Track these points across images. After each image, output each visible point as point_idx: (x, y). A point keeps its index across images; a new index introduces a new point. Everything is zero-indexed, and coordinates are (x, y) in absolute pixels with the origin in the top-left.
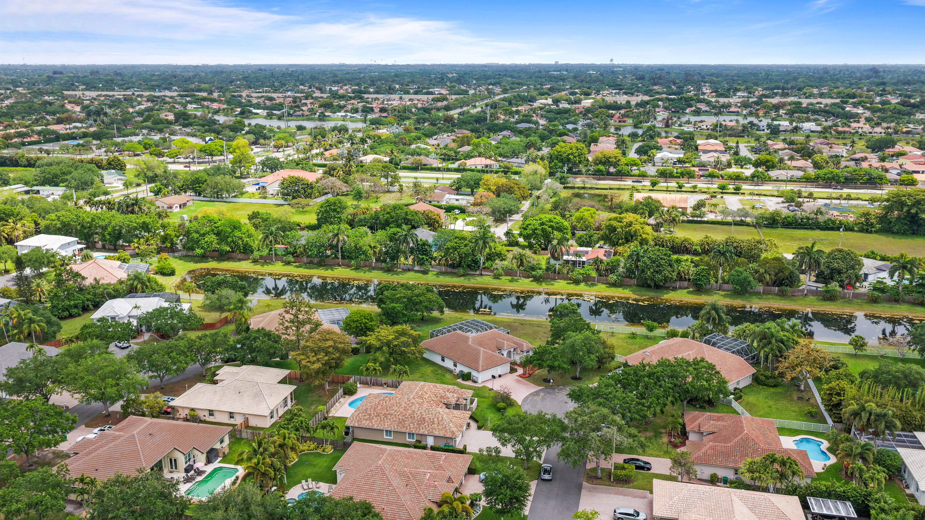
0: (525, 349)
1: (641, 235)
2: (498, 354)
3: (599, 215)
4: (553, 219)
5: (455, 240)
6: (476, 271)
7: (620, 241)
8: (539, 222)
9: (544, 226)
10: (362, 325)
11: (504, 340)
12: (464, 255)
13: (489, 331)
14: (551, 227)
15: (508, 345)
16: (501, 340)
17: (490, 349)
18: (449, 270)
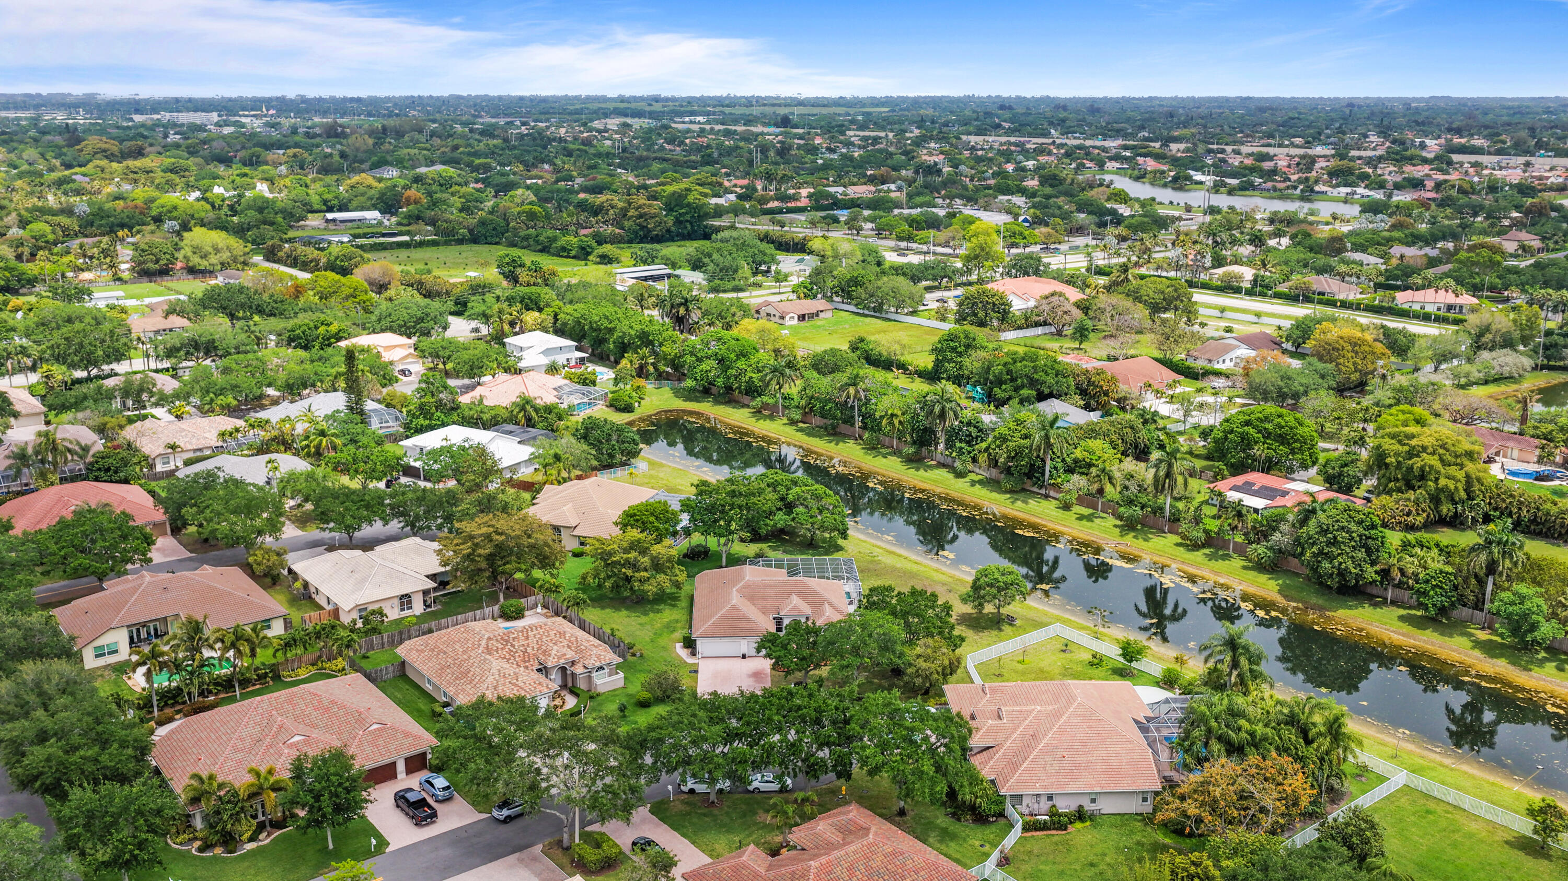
5: (1011, 425)
6: (1041, 487)
12: (1013, 453)
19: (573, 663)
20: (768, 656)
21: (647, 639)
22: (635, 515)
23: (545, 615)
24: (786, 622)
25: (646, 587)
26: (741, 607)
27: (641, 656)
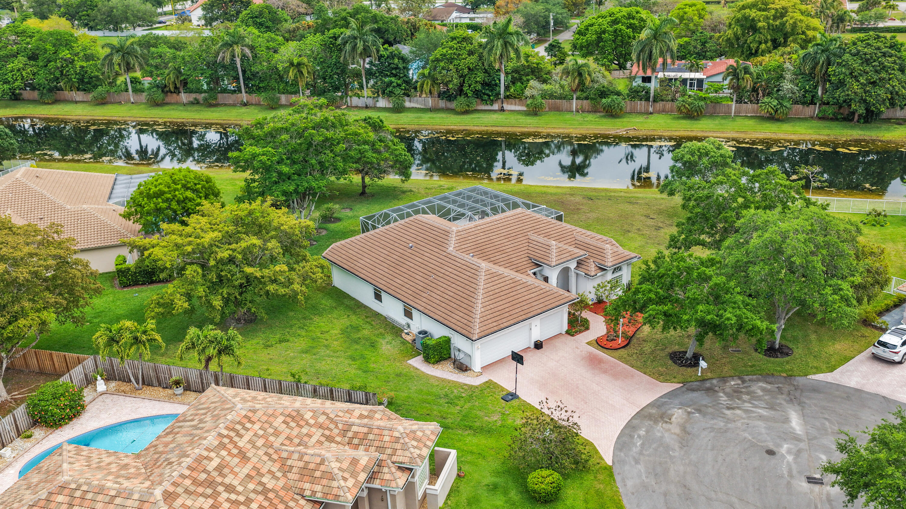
0: (610, 262)
1: (803, 33)
2: (531, 280)
3: (711, 13)
4: (634, 14)
5: (451, 44)
6: (492, 102)
7: (763, 46)
8: (609, 19)
9: (619, 26)
10: (174, 205)
11: (548, 236)
12: (466, 71)
13: (509, 213)
14: (630, 26)
15: (561, 252)
16: (541, 239)
17: (509, 265)
18: (442, 104)
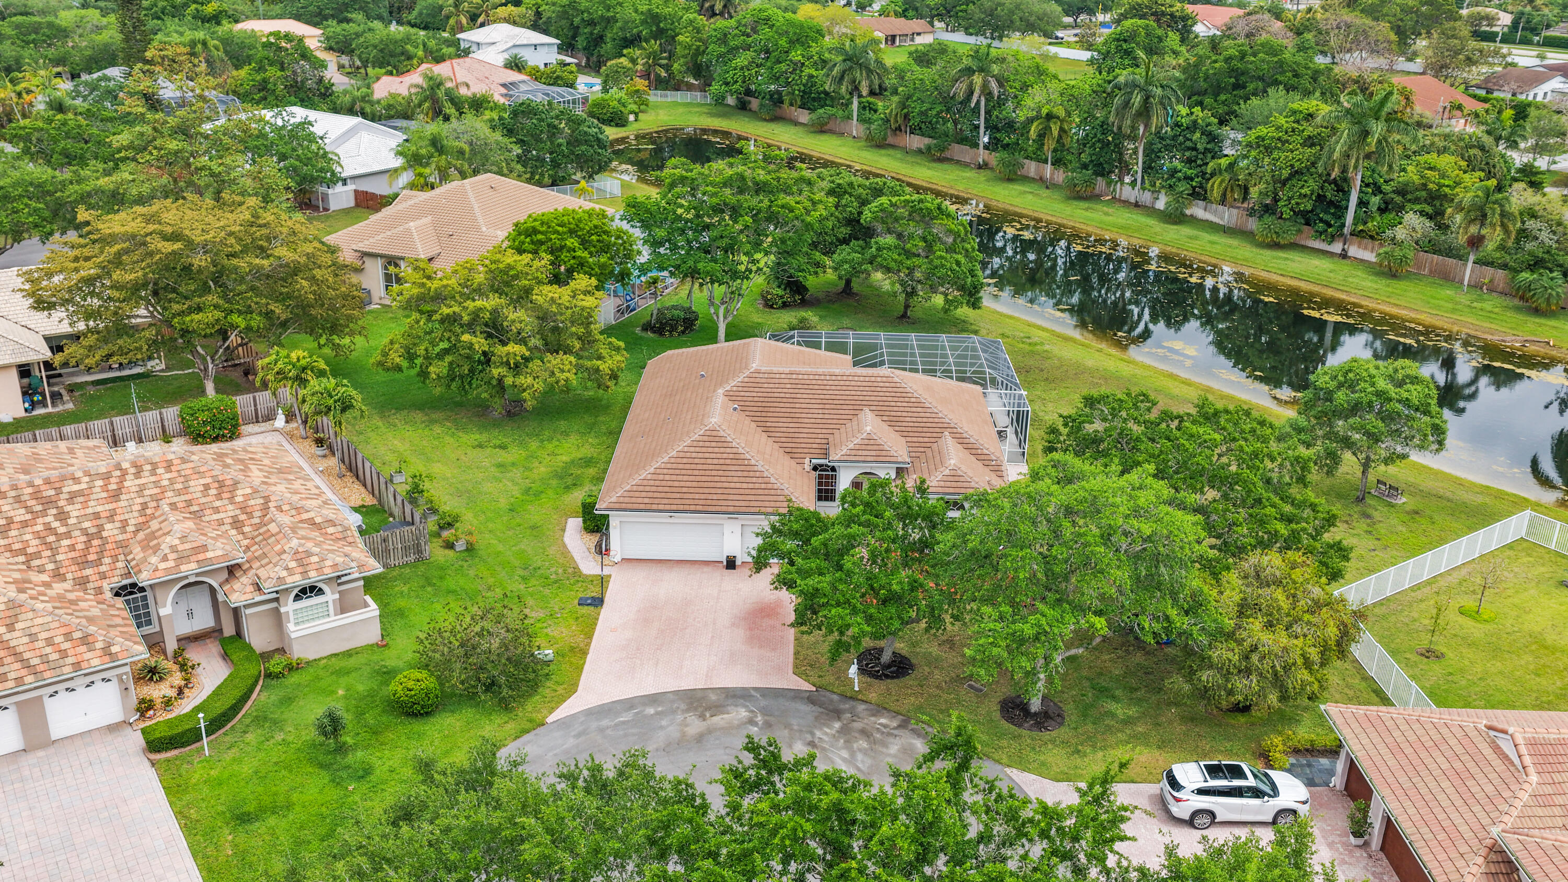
6: (1332, 239)
12: (1286, 172)
19: (232, 571)
20: (784, 582)
21: (503, 503)
22: (535, 231)
23: (290, 436)
24: (844, 482)
25: (525, 380)
26: (728, 433)
27: (470, 549)
